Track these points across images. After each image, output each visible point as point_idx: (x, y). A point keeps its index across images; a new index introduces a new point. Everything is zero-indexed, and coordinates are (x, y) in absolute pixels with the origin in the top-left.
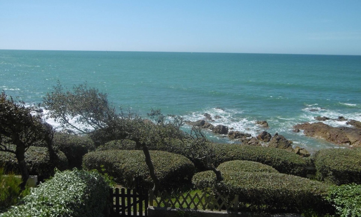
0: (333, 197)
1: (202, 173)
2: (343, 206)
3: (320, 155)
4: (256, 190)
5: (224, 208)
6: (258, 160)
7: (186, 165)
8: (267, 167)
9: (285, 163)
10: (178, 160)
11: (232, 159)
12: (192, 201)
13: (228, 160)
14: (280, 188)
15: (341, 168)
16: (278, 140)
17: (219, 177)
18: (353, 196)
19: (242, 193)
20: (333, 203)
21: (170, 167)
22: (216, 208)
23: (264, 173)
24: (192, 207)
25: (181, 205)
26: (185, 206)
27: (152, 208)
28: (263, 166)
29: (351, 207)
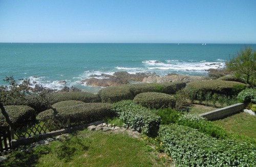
0: (115, 108)
1: (43, 112)
2: (121, 111)
3: (102, 91)
4: (79, 114)
5: (62, 128)
6: (73, 99)
7: (29, 110)
8: (79, 102)
9: (87, 98)
10: (23, 109)
11: (57, 102)
12: (42, 129)
13: (55, 103)
14: (91, 110)
15: (114, 95)
16: (74, 90)
17: (56, 112)
18: (124, 106)
19: (71, 117)
20: (116, 111)
21: (18, 114)
22: (58, 129)
23: (79, 105)
24: (42, 132)
25: (35, 134)
26: (37, 133)
27: (14, 140)
28: (77, 102)
29: (124, 110)
